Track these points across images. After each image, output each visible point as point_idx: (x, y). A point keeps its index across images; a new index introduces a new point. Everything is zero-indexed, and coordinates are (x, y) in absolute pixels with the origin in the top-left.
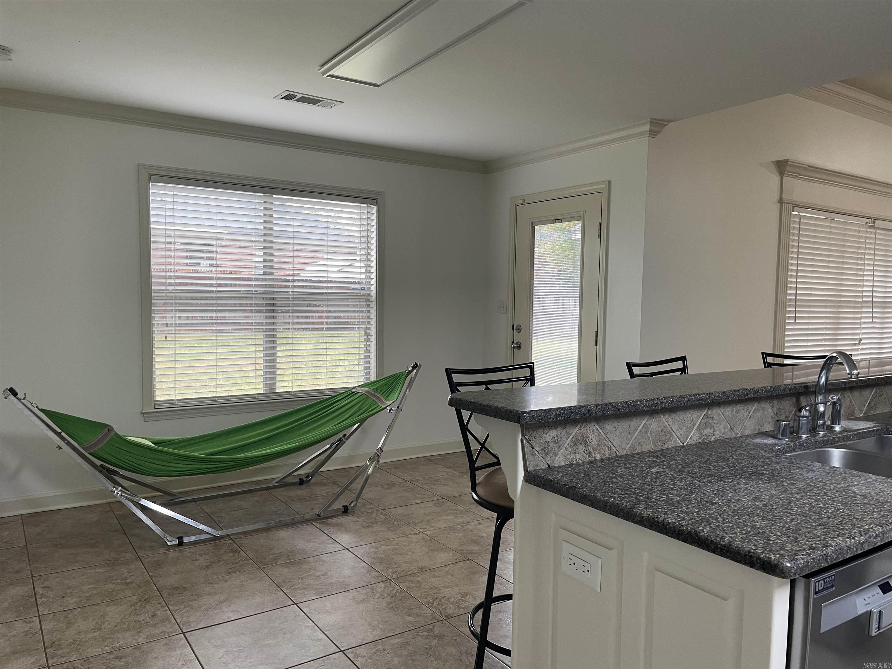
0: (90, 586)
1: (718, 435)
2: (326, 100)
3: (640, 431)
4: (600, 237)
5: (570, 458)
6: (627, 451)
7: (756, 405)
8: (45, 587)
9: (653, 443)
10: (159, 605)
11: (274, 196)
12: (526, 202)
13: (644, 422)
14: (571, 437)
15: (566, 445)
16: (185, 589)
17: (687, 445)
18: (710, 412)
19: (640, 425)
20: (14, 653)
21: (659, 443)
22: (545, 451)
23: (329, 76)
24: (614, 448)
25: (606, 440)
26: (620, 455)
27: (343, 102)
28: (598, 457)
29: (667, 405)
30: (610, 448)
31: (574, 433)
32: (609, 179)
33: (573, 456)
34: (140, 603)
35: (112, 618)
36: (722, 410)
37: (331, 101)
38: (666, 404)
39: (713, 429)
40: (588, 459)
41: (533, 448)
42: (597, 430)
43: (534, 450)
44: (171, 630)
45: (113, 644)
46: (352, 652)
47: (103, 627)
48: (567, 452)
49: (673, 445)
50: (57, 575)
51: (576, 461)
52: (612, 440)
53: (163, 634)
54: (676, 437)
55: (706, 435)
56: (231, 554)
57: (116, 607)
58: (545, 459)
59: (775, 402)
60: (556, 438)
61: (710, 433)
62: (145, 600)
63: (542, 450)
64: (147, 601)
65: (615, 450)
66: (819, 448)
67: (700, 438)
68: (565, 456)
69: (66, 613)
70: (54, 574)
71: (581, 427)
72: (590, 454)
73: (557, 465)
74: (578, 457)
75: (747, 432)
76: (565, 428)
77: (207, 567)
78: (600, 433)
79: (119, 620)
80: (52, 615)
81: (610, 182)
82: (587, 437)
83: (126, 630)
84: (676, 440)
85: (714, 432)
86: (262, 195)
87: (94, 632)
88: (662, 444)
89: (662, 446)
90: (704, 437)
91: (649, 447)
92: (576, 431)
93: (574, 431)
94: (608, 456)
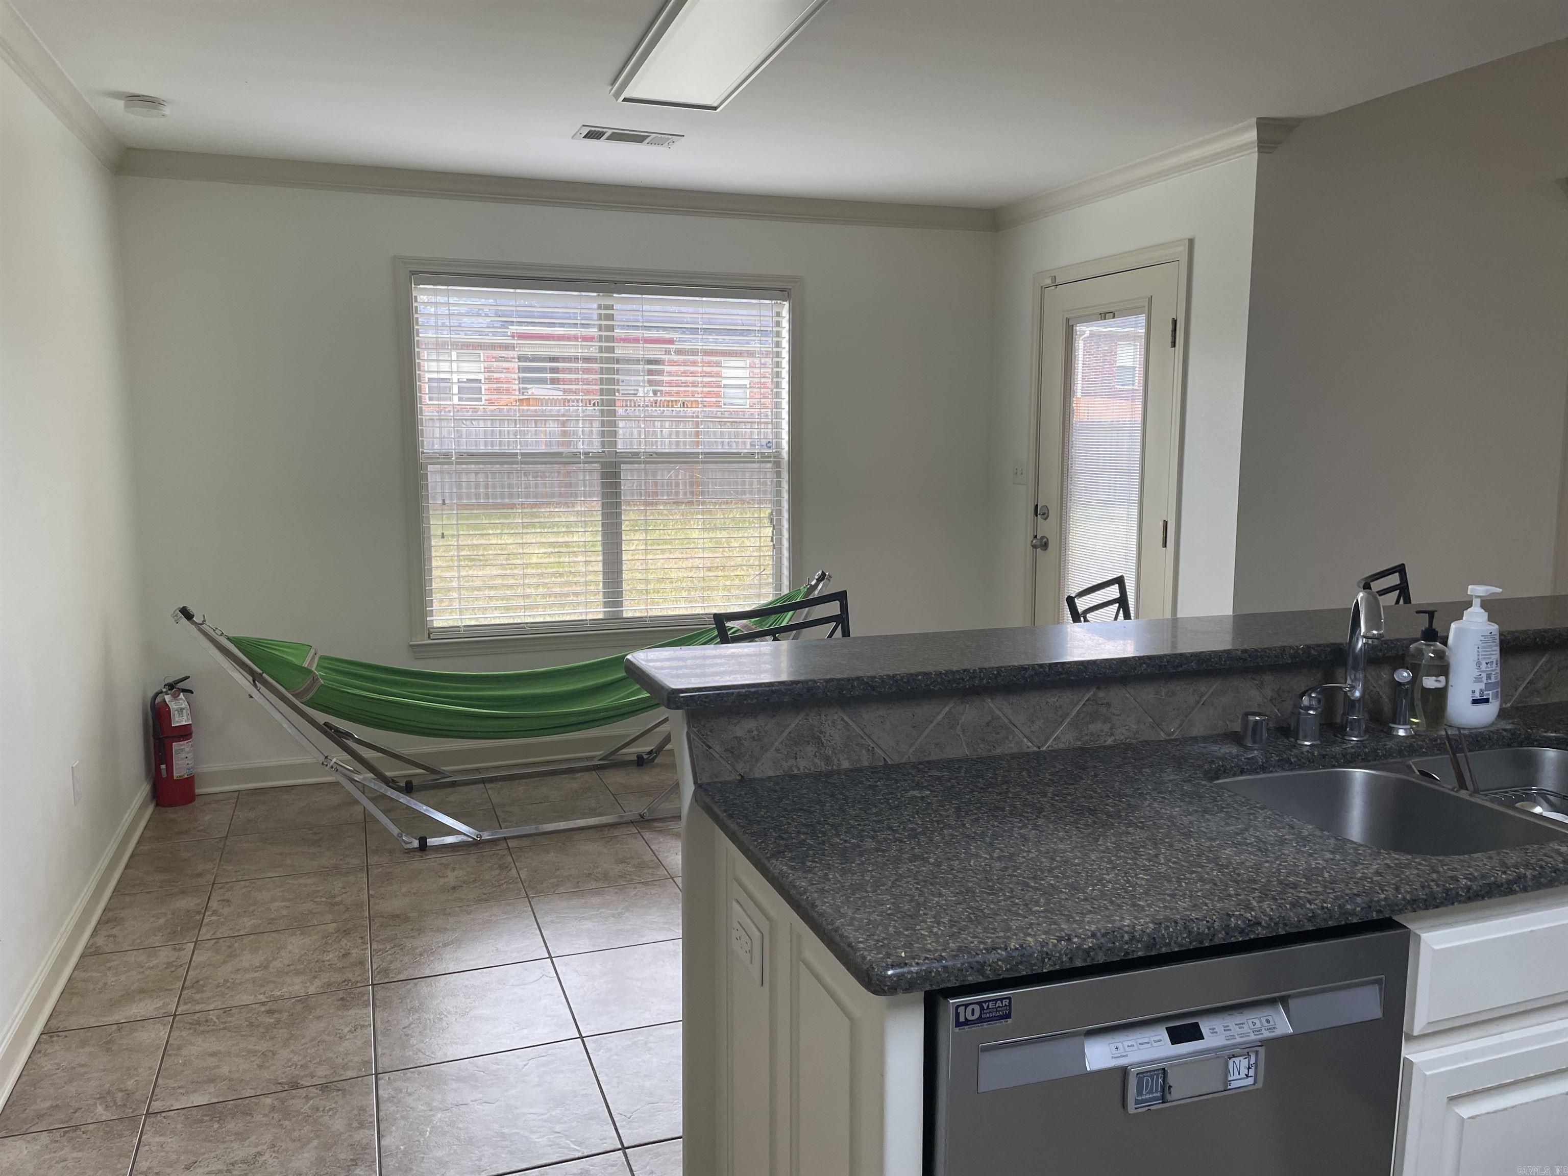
0: (283, 904)
1: (1121, 734)
2: (653, 136)
3: (938, 724)
4: (1174, 344)
5: (785, 765)
6: (909, 757)
7: (1218, 682)
8: (223, 900)
9: (967, 745)
10: (360, 941)
11: (615, 295)
12: (1058, 281)
13: (947, 709)
14: (787, 731)
15: (777, 744)
16: (407, 919)
17: (1046, 752)
18: (1101, 694)
19: (938, 714)
20: (142, 991)
21: (982, 746)
22: (732, 753)
23: (625, 100)
24: (881, 752)
25: (862, 738)
26: (893, 763)
27: (683, 136)
28: (846, 765)
29: (985, 681)
30: (871, 751)
31: (793, 725)
32: (1190, 236)
33: (791, 762)
34: (336, 935)
35: (290, 953)
36: (1132, 691)
37: (667, 136)
38: (982, 679)
39: (1109, 725)
40: (823, 766)
41: (710, 748)
42: (843, 720)
43: (711, 750)
44: (359, 978)
45: (272, 991)
46: (595, 1042)
47: (271, 966)
48: (779, 755)
49: (1015, 750)
50: (247, 883)
51: (799, 770)
52: (875, 739)
53: (346, 983)
54: (1021, 736)
55: (1092, 734)
56: (497, 872)
57: (302, 937)
58: (733, 766)
59: (1268, 678)
60: (755, 733)
61: (1102, 731)
62: (345, 931)
63: (727, 750)
64: (347, 933)
65: (883, 755)
66: (1334, 767)
67: (1079, 740)
68: (774, 763)
69: (232, 940)
70: (243, 882)
71: (807, 715)
72: (827, 760)
73: (757, 776)
74: (802, 764)
75: (1195, 732)
76: (774, 716)
77: (454, 888)
78: (847, 724)
79: (297, 957)
80: (214, 941)
81: (1191, 242)
82: (821, 732)
83: (298, 973)
84: (1022, 741)
85: (1111, 729)
86: (595, 294)
87: (257, 971)
88: (988, 747)
89: (990, 751)
90: (1087, 738)
91: (959, 750)
92: (797, 721)
93: (794, 722)
94: (866, 764)
